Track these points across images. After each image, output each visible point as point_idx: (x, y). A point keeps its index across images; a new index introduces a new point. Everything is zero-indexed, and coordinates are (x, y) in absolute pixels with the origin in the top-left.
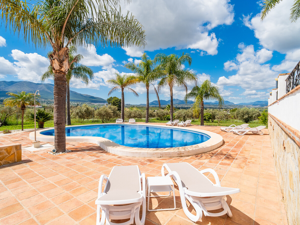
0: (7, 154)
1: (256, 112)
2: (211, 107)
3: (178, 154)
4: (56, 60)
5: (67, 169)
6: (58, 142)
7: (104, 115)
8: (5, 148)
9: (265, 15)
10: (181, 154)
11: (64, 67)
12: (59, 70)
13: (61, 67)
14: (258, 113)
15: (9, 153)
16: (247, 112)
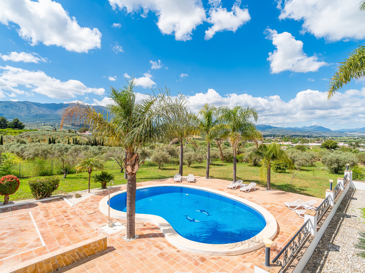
0: (99, 245)
1: (350, 160)
2: (297, 134)
3: (226, 254)
4: (129, 166)
5: (141, 265)
6: (130, 230)
7: (161, 161)
8: (98, 241)
9: (331, 95)
10: (229, 253)
11: (135, 170)
12: (131, 173)
13: (133, 170)
14: (352, 163)
15: (100, 245)
16: (337, 159)
